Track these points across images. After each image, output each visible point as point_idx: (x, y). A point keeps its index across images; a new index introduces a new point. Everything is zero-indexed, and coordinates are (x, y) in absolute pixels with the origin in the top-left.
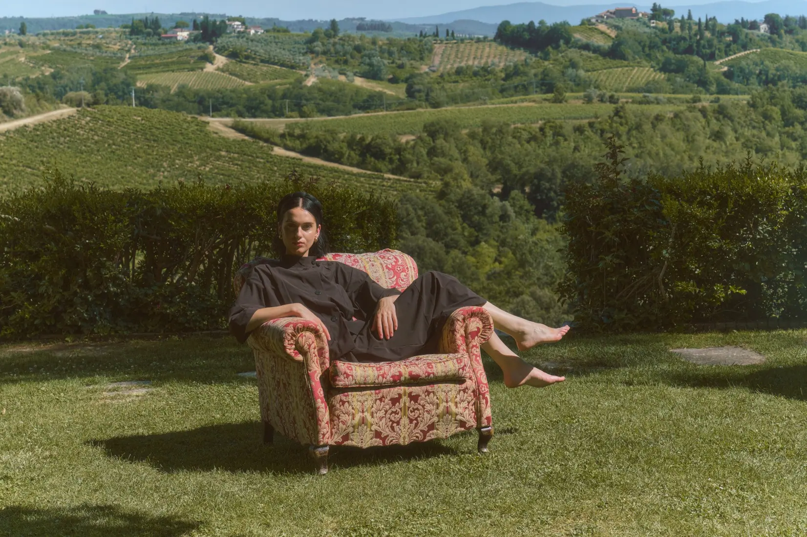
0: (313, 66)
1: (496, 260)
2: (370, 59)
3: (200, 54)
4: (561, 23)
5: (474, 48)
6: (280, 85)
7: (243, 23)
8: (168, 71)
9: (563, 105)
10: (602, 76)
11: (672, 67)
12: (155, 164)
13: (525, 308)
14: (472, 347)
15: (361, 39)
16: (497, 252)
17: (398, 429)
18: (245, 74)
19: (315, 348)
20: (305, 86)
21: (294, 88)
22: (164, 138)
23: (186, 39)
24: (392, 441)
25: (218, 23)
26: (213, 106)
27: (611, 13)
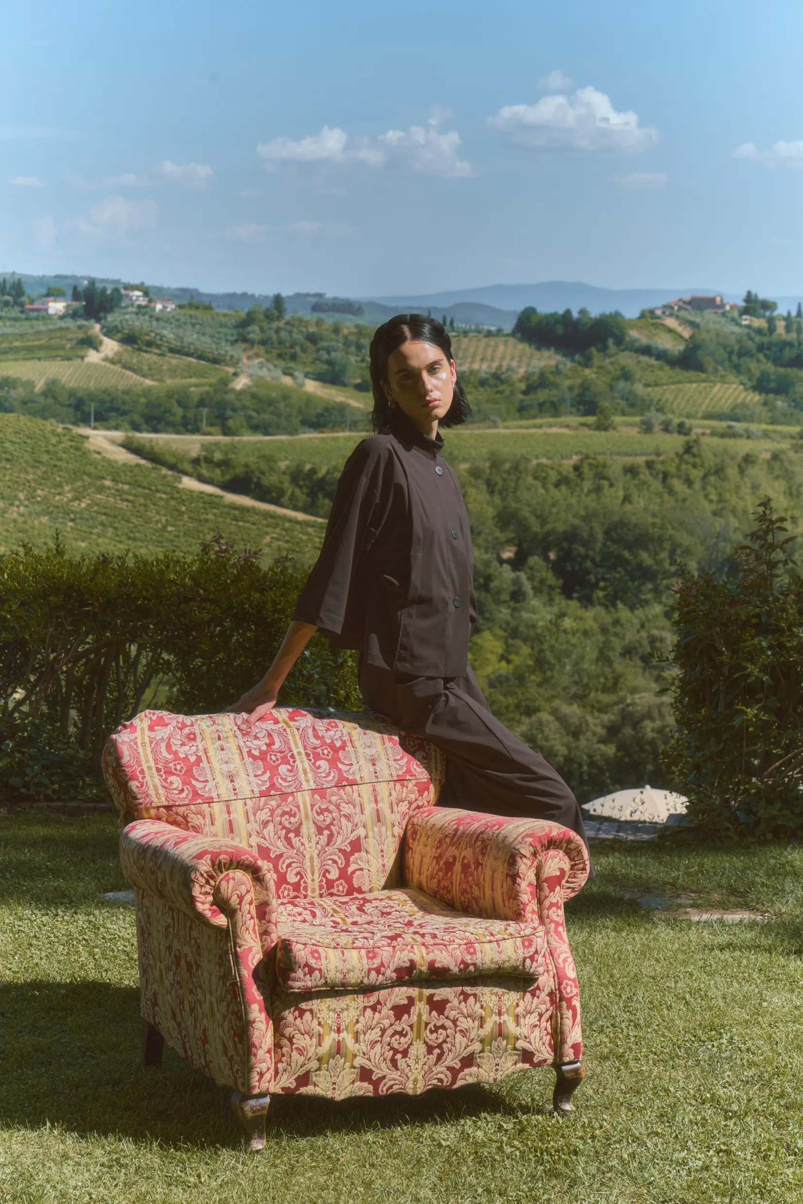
0: (245, 360)
1: (503, 658)
2: (329, 353)
3: (80, 335)
4: (611, 314)
5: (482, 344)
6: (196, 386)
7: (146, 294)
8: (33, 358)
9: (611, 433)
10: (667, 393)
11: (773, 385)
12: (5, 495)
13: (542, 732)
14: (549, 908)
15: (319, 323)
16: (504, 647)
17: (404, 1066)
18: (145, 367)
19: (251, 903)
20: (233, 390)
21: (216, 391)
22: (22, 457)
23: (61, 313)
24: (391, 1087)
25: (109, 292)
26: (96, 413)
27: (685, 302)
